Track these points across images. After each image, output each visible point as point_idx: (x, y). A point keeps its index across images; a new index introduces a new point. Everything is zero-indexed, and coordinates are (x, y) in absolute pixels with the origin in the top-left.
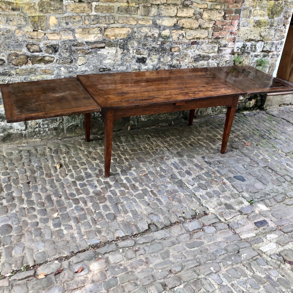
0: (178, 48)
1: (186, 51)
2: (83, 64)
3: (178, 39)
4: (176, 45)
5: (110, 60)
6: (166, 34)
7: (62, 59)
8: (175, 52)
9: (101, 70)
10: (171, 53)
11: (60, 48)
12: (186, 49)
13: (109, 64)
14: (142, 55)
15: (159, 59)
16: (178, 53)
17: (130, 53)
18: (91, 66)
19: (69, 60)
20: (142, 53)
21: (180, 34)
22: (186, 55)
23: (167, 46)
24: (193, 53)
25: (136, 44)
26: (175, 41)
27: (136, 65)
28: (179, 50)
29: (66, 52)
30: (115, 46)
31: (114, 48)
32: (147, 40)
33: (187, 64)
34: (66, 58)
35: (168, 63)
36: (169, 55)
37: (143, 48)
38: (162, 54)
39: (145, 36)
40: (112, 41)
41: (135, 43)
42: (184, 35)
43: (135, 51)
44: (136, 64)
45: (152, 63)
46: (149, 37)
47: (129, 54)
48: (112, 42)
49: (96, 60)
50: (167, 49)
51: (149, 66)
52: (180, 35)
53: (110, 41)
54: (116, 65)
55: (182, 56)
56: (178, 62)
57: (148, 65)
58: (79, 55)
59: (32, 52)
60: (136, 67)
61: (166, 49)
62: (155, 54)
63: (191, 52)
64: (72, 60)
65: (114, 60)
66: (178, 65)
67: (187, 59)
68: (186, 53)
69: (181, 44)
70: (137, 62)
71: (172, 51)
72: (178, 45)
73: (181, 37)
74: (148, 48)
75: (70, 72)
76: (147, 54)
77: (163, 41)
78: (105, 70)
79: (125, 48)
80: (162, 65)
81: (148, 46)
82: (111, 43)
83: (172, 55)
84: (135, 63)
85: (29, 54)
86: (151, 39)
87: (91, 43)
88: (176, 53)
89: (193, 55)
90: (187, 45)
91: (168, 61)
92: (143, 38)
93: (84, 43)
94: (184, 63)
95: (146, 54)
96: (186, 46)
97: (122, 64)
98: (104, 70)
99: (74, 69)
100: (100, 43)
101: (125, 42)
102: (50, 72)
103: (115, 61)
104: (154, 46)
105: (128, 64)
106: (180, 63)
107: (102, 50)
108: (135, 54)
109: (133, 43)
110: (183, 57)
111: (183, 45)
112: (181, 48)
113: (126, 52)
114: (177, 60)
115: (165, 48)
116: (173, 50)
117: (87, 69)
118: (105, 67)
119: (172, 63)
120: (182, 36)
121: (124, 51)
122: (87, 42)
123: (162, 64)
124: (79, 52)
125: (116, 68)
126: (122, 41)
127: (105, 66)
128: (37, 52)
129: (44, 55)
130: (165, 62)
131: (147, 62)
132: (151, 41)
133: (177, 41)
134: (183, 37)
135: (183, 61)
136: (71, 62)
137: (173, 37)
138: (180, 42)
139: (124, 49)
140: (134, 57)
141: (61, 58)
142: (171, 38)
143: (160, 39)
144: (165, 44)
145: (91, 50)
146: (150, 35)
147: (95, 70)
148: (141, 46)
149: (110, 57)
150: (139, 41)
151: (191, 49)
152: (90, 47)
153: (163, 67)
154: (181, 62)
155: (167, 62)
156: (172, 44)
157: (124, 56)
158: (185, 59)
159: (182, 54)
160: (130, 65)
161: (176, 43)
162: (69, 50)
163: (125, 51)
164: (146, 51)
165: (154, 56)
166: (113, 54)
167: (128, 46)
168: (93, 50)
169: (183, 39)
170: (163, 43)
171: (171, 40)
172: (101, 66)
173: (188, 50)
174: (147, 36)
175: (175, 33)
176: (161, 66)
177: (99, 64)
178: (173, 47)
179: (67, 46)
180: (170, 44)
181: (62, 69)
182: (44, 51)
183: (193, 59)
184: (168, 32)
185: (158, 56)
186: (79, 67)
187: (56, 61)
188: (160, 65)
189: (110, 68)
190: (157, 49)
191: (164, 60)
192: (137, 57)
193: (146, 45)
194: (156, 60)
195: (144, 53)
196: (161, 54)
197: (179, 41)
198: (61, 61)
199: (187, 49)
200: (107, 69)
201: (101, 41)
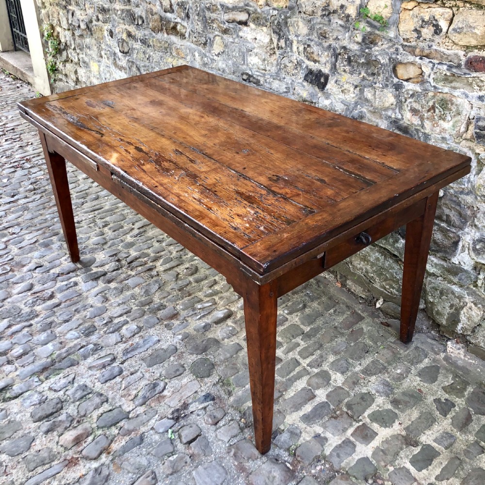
0: (418, 72)
1: (446, 90)
2: (219, 54)
3: (418, 38)
4: (411, 58)
5: (257, 57)
6: (381, 10)
7: (195, 35)
8: (407, 80)
9: (245, 77)
10: (396, 80)
11: (190, 10)
12: (446, 79)
13: (255, 67)
14: (317, 64)
15: (362, 91)
16: (418, 88)
17: (292, 51)
18: (230, 62)
19: (203, 40)
20: (316, 58)
21: (426, 18)
22: (445, 104)
23: (380, 52)
24: (477, 103)
25: (303, 29)
26: (407, 40)
27: (304, 86)
28: (421, 79)
29: (198, 20)
30: (263, 25)
31: (264, 29)
32: (330, 21)
33: (447, 136)
34: (199, 33)
35: (390, 113)
36: (387, 86)
37: (320, 44)
38: (368, 75)
39: (325, 9)
40: (259, 10)
41: (301, 24)
42: (444, 25)
43: (301, 48)
44: (305, 84)
45: (341, 96)
46: (335, 12)
47: (290, 54)
48: (259, 13)
49: (237, 50)
50: (379, 63)
51: (334, 101)
52: (423, 21)
53: (256, 10)
54: (269, 74)
55: (431, 104)
56: (416, 121)
57: (332, 97)
58: (217, 33)
59: (165, 11)
60: (305, 95)
61: (377, 61)
62: (347, 68)
63: (467, 96)
64: (207, 41)
65: (264, 60)
66: (417, 130)
67: (449, 118)
68: (447, 97)
69: (427, 56)
70: (305, 79)
71: (399, 75)
72: (417, 59)
73: (427, 32)
74: (330, 45)
75: (205, 64)
76: (329, 66)
77: (370, 33)
78: (251, 79)
79: (282, 34)
80: (370, 111)
81: (331, 42)
82: (258, 15)
83: (398, 87)
84: (301, 81)
85: (163, 14)
86: (340, 22)
87: (228, 8)
88: (410, 86)
89: (473, 114)
90: (450, 67)
91: (387, 105)
92: (320, 13)
93: (219, 7)
94: (438, 130)
95: (325, 64)
96: (445, 67)
97: (277, 77)
98: (249, 78)
99: (209, 60)
100: (240, 11)
101: (280, 16)
102: (183, 55)
103: (266, 62)
104: (345, 43)
105: (288, 79)
106: (423, 126)
107: (245, 28)
108: (302, 57)
109: (297, 25)
110: (433, 108)
111: (436, 61)
112: (427, 70)
113: (284, 46)
114: (414, 111)
115: (374, 58)
116: (401, 71)
117: (224, 66)
118: (250, 73)
119: (400, 117)
120: (432, 29)
121: (279, 40)
122: (222, 6)
123: (371, 109)
124: (215, 25)
125: (268, 81)
126: (275, 12)
127: (250, 69)
128: (169, 12)
129: (176, 21)
130: (377, 103)
131: (328, 86)
132: (340, 28)
133: (413, 44)
134: (438, 30)
135: (431, 119)
136: (205, 44)
137: (402, 27)
138: (422, 50)
139: (279, 35)
140: (299, 64)
141: (194, 33)
142: (394, 28)
143: (362, 25)
144: (376, 44)
145: (227, 24)
146: (335, 8)
147: (237, 74)
148: (314, 37)
149: (258, 51)
150: (310, 21)
151: (471, 84)
152: (226, 17)
153: (371, 119)
154: (428, 124)
155: (387, 109)
156: (397, 50)
157: (281, 55)
158: (442, 118)
159: (431, 94)
160: (291, 84)
161: (412, 50)
162: (201, 18)
163: (282, 43)
164: (326, 53)
165: (346, 77)
166: (262, 44)
167: (289, 31)
168: (231, 25)
169: (437, 38)
170: (369, 41)
171: (392, 34)
172: (245, 67)
173: (455, 88)
174: (331, 8)
175: (411, 12)
176: (368, 115)
177: (240, 61)
178: (401, 63)
179: (198, 9)
180: (389, 48)
181: (197, 54)
182: (175, 12)
183: (472, 129)
184: (386, 6)
185: (356, 79)
186: (215, 58)
187: (189, 36)
188: (364, 110)
189: (259, 78)
190: (354, 56)
191: (375, 98)
192: (307, 67)
193: (325, 37)
194: (352, 89)
195: (320, 59)
196: (363, 74)
197: (421, 44)
198: (194, 39)
199: (454, 84)
200: (254, 78)
201: (242, 7)
